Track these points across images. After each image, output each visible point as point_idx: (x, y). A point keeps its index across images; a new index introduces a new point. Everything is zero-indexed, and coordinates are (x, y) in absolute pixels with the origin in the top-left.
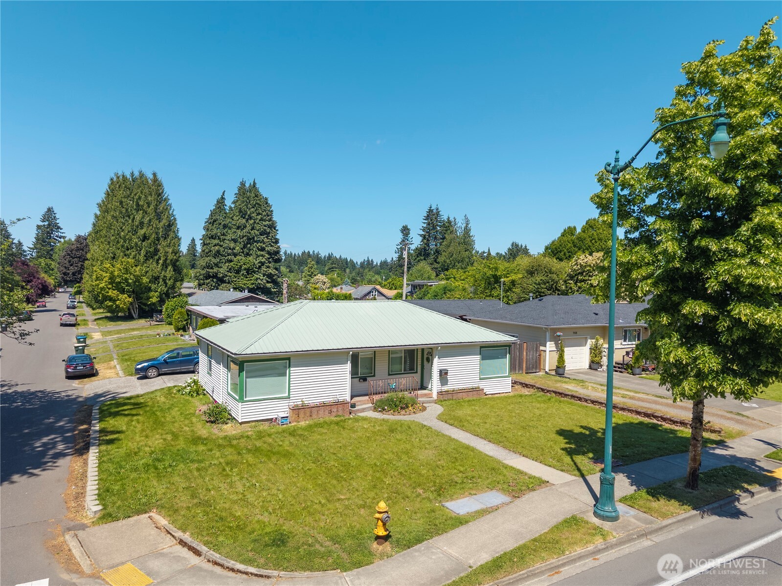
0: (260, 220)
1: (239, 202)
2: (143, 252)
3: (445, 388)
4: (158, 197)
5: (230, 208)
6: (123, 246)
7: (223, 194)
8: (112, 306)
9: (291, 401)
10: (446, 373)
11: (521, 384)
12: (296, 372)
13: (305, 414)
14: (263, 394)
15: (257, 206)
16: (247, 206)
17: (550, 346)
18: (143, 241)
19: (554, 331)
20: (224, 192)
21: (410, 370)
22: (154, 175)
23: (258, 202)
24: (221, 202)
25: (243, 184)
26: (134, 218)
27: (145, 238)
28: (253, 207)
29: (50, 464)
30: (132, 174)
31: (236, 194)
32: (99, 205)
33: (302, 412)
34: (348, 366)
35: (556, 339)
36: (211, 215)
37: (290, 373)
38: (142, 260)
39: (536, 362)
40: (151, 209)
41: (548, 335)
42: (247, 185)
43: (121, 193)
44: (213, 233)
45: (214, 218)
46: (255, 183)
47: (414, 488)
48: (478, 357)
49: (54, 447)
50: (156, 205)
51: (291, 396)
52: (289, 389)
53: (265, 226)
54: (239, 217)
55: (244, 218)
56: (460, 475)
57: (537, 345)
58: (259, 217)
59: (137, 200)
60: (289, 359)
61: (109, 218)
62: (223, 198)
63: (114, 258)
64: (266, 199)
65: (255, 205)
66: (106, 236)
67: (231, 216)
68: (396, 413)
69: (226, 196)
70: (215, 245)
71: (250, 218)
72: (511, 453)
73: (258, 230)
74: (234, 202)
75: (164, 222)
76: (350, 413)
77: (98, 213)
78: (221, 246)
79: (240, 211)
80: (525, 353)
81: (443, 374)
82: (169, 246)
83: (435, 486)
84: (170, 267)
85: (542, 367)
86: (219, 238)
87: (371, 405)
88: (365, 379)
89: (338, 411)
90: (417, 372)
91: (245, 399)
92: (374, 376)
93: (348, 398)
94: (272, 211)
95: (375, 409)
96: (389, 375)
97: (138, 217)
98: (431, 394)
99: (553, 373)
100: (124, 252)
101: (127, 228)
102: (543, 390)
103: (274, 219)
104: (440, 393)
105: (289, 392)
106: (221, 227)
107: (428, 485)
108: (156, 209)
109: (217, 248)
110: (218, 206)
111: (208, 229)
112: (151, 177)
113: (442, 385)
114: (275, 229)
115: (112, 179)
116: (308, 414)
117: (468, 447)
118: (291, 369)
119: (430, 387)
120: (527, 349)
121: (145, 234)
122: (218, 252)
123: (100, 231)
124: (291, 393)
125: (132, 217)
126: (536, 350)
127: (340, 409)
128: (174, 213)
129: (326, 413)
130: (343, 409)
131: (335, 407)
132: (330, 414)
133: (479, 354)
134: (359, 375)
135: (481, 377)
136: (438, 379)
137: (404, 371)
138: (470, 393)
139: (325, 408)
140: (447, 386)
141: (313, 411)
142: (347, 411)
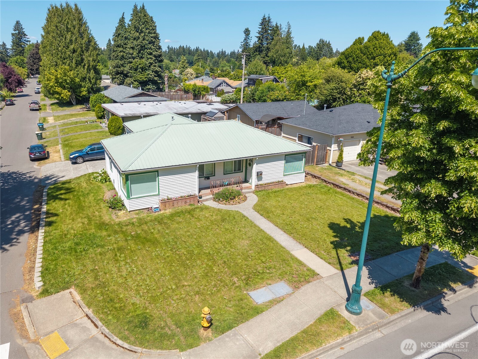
0: (148, 33)
1: (134, 21)
2: (74, 61)
3: (260, 183)
4: (80, 21)
5: (129, 25)
6: (61, 57)
7: (123, 15)
8: (59, 97)
9: (160, 197)
10: (261, 174)
11: (312, 175)
12: (162, 180)
13: (169, 205)
14: (142, 193)
16: (139, 23)
17: (334, 147)
18: (73, 53)
19: (338, 137)
20: (124, 13)
21: (238, 170)
22: (76, 5)
23: (146, 20)
24: (122, 20)
25: (136, 7)
26: (66, 37)
27: (74, 51)
28: (143, 24)
29: (15, 240)
30: (61, 6)
31: (131, 14)
32: (43, 28)
33: (167, 203)
34: (197, 174)
35: (338, 143)
36: (117, 30)
37: (158, 180)
38: (74, 67)
39: (324, 157)
40: (76, 31)
41: (333, 140)
42: (139, 8)
43: (56, 20)
44: (118, 43)
45: (118, 32)
46: (143, 6)
47: (232, 277)
48: (284, 162)
49: (18, 225)
50: (79, 27)
51: (160, 194)
52: (159, 190)
53: (152, 37)
54: (135, 31)
55: (138, 32)
56: (262, 265)
57: (325, 146)
58: (147, 31)
59: (66, 25)
60: (157, 171)
61: (50, 37)
62: (123, 18)
63: (57, 65)
64: (152, 18)
65: (144, 22)
66: (50, 50)
67: (129, 31)
68: (227, 203)
69: (125, 17)
70: (120, 52)
71: (142, 32)
72: (298, 244)
73: (147, 41)
74: (131, 20)
75: (85, 40)
76: (198, 202)
77: (43, 34)
78: (124, 52)
79: (135, 27)
80: (316, 152)
81: (259, 175)
82: (90, 56)
83: (245, 275)
84: (92, 71)
85: (327, 161)
86: (123, 47)
87: (211, 196)
88: (208, 178)
89: (190, 202)
90: (242, 172)
91: (131, 197)
92: (214, 175)
93: (197, 192)
94: (156, 26)
95: (214, 199)
96: (224, 174)
97: (68, 37)
98: (251, 187)
99: (334, 165)
100: (62, 61)
101: (62, 44)
102: (325, 181)
103: (157, 32)
104: (257, 186)
106: (123, 39)
107: (241, 273)
108: (79, 30)
109: (122, 53)
110: (120, 24)
111: (115, 41)
112: (74, 7)
113: (258, 181)
114: (158, 39)
115: (49, 9)
116: (171, 205)
117: (270, 239)
118: (159, 177)
119: (250, 181)
120: (318, 149)
121: (74, 48)
122: (123, 56)
123: (46, 46)
124: (160, 192)
125: (64, 36)
126: (325, 150)
127: (192, 200)
128: (91, 33)
129: (183, 203)
130: (194, 200)
131: (188, 199)
132: (186, 203)
133: (284, 159)
134: (205, 176)
135: (284, 174)
136: (256, 178)
137: (234, 171)
138: (276, 185)
139: (182, 200)
140: (261, 181)
141: (175, 203)
142: (196, 202)
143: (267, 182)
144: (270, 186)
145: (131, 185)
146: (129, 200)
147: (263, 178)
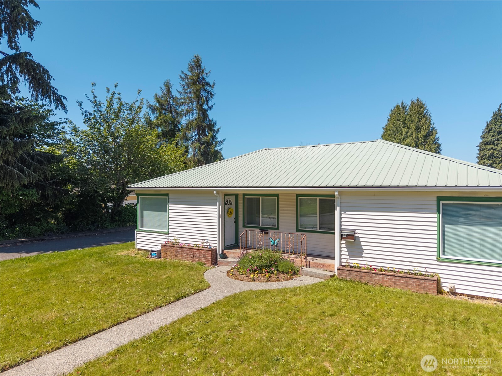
9: (169, 238)
10: (352, 237)
22: (418, 99)
37: (168, 210)
81: (345, 237)
88: (265, 231)
89: (199, 257)
91: (139, 228)
92: (278, 229)
96: (298, 230)
98: (333, 266)
104: (346, 267)
105: (168, 228)
109: (490, 152)
110: (494, 117)
111: (484, 137)
113: (350, 256)
118: (170, 205)
122: (492, 155)
124: (170, 230)
129: (189, 256)
130: (205, 256)
131: (197, 252)
132: (193, 258)
133: (436, 211)
134: (260, 226)
135: (442, 256)
136: (344, 245)
137: (320, 228)
138: (399, 280)
139: (188, 251)
140: (361, 259)
141: (178, 251)
142: (208, 260)
143: (376, 264)
144: (377, 276)
145: (144, 211)
146: (137, 232)
147: (365, 251)
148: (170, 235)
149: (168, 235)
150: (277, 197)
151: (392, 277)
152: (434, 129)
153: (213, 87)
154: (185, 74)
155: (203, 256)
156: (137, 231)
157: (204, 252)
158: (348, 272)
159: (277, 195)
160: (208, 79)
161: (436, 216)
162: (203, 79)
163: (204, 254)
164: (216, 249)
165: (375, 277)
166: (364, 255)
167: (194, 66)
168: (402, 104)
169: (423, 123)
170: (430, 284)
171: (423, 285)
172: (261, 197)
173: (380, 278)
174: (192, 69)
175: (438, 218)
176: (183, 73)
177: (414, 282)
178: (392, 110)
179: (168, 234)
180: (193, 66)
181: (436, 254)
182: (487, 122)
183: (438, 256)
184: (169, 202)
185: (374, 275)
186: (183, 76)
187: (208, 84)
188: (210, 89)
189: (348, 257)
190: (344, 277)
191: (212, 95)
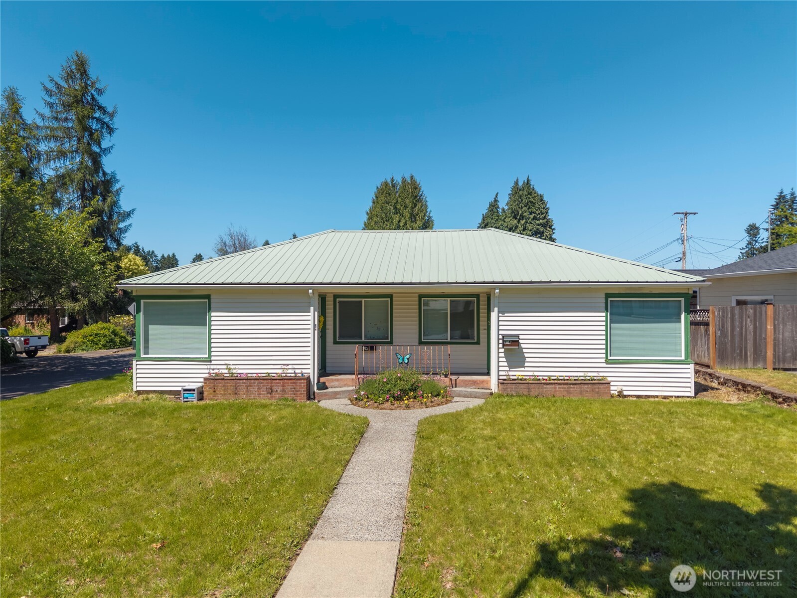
0: (533, 219)
1: (512, 203)
3: (517, 373)
4: (414, 199)
5: (503, 210)
7: (496, 196)
9: (212, 367)
10: (515, 343)
12: (220, 320)
15: (529, 204)
16: (519, 205)
21: (464, 338)
22: (412, 177)
23: (532, 200)
24: (494, 204)
25: (516, 183)
28: (526, 206)
31: (509, 195)
33: (220, 384)
34: (308, 317)
36: (483, 219)
37: (210, 321)
40: (407, 212)
45: (486, 222)
46: (528, 180)
48: (601, 316)
51: (213, 358)
52: (210, 347)
54: (511, 218)
55: (516, 219)
60: (208, 297)
62: (496, 201)
64: (542, 196)
65: (527, 203)
67: (503, 218)
68: (375, 404)
69: (499, 198)
71: (522, 217)
73: (530, 230)
74: (508, 204)
76: (309, 397)
79: (512, 212)
80: (770, 327)
81: (508, 343)
87: (352, 388)
88: (372, 347)
89: (283, 391)
90: (478, 343)
91: (143, 356)
93: (310, 375)
94: (548, 209)
96: (419, 343)
98: (488, 382)
103: (549, 217)
104: (506, 382)
105: (210, 352)
110: (490, 209)
112: (410, 180)
113: (510, 367)
114: (550, 227)
116: (231, 390)
118: (213, 314)
124: (213, 354)
127: (289, 388)
128: (430, 214)
129: (263, 391)
130: (294, 388)
131: (279, 383)
132: (270, 394)
133: (604, 309)
134: (363, 340)
135: (609, 358)
136: (502, 355)
137: (451, 339)
138: (574, 388)
139: (261, 383)
140: (522, 369)
141: (240, 386)
142: (301, 394)
143: (542, 374)
144: (548, 386)
145: (150, 326)
146: (138, 363)
147: (528, 360)
148: (213, 362)
149: (209, 363)
150: (389, 299)
151: (565, 386)
152: (429, 218)
153: (112, 116)
154: (56, 83)
155: (291, 388)
156: (137, 361)
157: (294, 383)
158: (514, 386)
159: (391, 296)
160: (102, 100)
161: (604, 314)
162: (93, 98)
163: (293, 386)
164: (309, 378)
165: (546, 388)
166: (526, 364)
167: (75, 71)
168: (392, 180)
169: (418, 210)
170: (604, 388)
171: (597, 390)
172: (363, 300)
173: (551, 388)
174: (69, 76)
175: (606, 316)
176: (52, 80)
177: (588, 388)
178: (378, 188)
179: (210, 361)
180: (72, 72)
181: (604, 356)
182: (483, 215)
183: (607, 357)
184: (212, 309)
185: (545, 386)
186: (51, 86)
187: (102, 109)
188: (107, 120)
189: (507, 369)
190: (509, 392)
191: (111, 131)
